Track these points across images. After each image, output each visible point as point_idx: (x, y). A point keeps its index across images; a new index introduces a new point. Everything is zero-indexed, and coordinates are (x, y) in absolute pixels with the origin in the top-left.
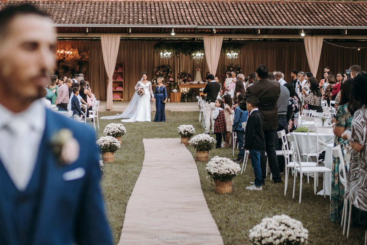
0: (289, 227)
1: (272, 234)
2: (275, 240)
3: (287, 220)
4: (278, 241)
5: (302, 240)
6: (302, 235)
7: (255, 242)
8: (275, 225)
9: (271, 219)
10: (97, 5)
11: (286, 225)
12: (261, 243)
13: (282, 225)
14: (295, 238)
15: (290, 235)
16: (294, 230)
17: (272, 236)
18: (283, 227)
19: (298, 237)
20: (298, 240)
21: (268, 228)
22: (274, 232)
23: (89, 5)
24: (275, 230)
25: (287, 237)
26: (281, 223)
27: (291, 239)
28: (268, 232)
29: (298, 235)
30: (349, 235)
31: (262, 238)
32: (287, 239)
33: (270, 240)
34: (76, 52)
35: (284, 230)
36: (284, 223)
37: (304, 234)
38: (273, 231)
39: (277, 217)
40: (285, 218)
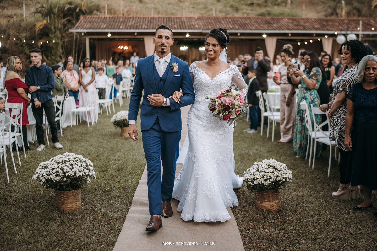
0: (276, 169)
1: (263, 176)
2: (265, 181)
3: (275, 164)
4: (268, 182)
5: (288, 180)
6: (288, 175)
7: (248, 183)
8: (265, 168)
9: (261, 163)
10: (142, 19)
11: (274, 168)
12: (254, 183)
13: (271, 168)
14: (281, 179)
15: (278, 176)
16: (281, 172)
17: (263, 178)
18: (271, 169)
19: (284, 178)
20: (284, 180)
21: (259, 171)
22: (265, 174)
23: (137, 19)
24: (265, 172)
25: (275, 178)
26: (270, 166)
27: (278, 179)
28: (259, 174)
29: (284, 176)
30: (314, 167)
31: (255, 180)
32: (276, 180)
33: (262, 181)
34: (130, 48)
35: (272, 172)
36: (272, 166)
37: (289, 174)
38: (263, 173)
39: (266, 161)
40: (273, 161)
